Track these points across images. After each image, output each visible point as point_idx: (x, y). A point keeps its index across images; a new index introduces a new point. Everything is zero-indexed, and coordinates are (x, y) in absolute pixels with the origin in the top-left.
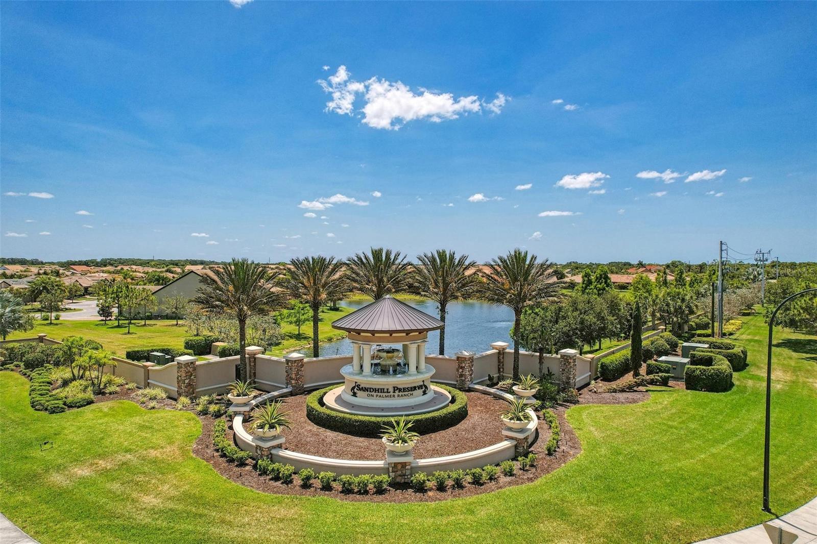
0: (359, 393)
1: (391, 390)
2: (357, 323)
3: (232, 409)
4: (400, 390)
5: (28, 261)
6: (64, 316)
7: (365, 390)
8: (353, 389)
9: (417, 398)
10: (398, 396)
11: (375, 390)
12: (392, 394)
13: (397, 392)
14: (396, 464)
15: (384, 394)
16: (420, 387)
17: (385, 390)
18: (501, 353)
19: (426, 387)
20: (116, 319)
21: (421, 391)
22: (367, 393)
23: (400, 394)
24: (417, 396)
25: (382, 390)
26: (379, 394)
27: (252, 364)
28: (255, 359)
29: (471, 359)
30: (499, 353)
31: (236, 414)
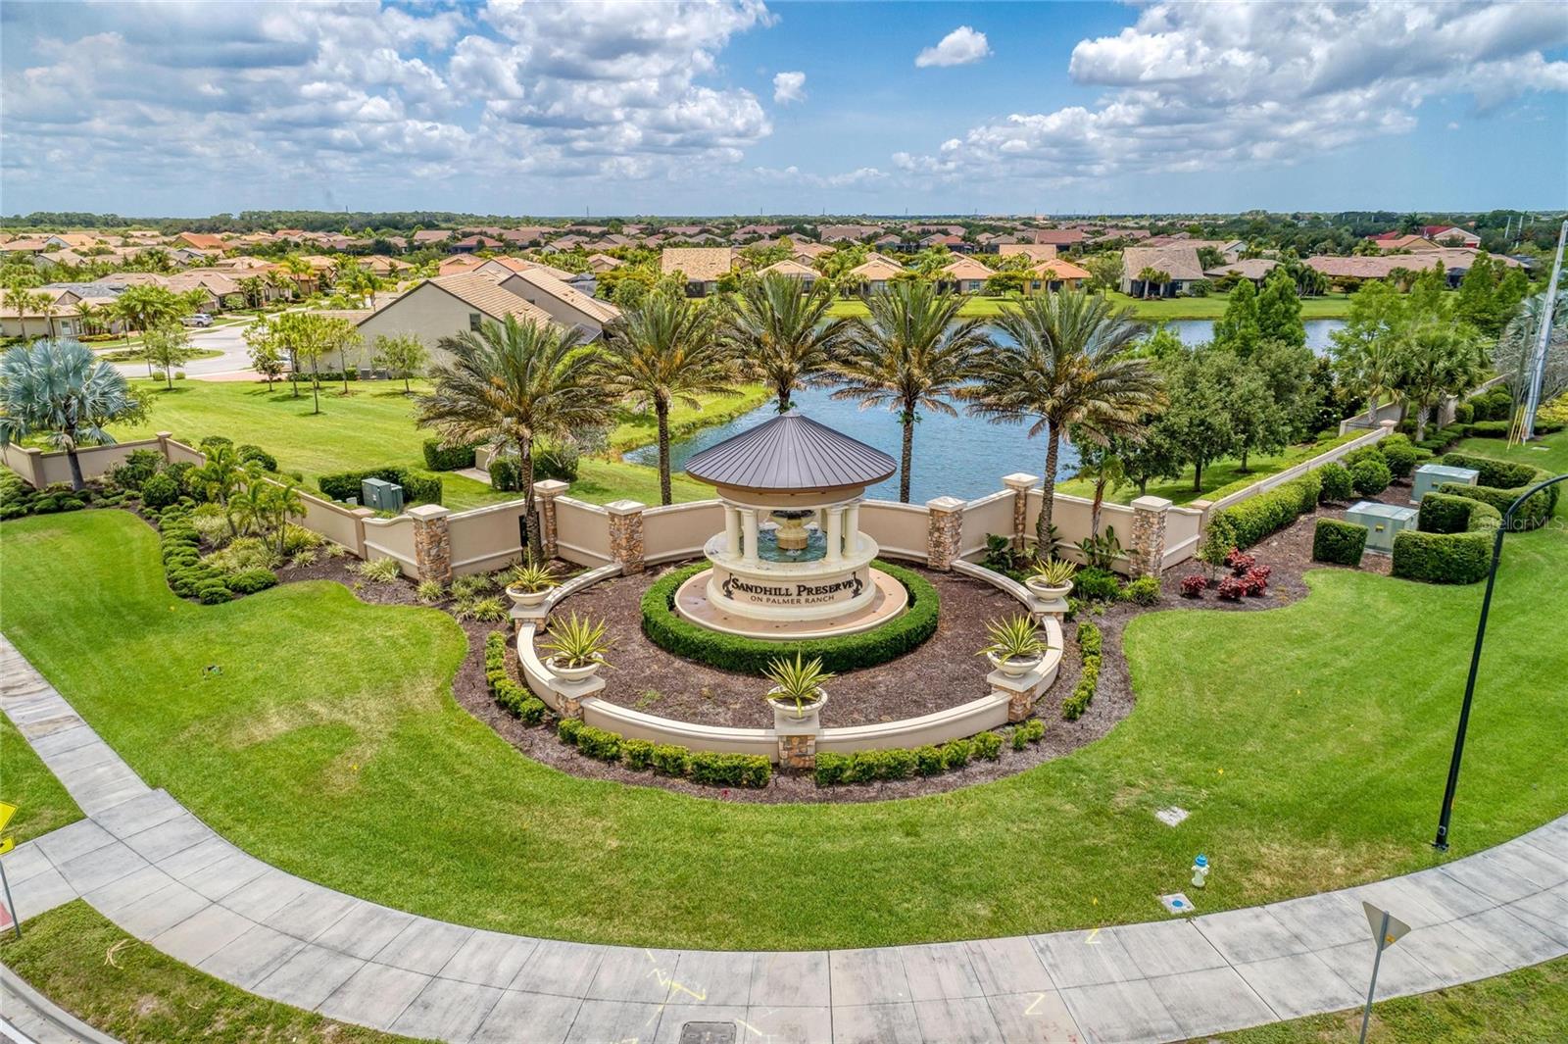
0: (736, 593)
1: (794, 590)
2: (729, 472)
3: (514, 613)
4: (809, 591)
5: (98, 219)
6: (193, 370)
7: (748, 588)
8: (726, 584)
9: (844, 603)
10: (807, 601)
11: (765, 591)
12: (795, 597)
13: (804, 594)
14: (790, 738)
15: (781, 599)
16: (849, 584)
17: (783, 592)
18: (1021, 497)
19: (859, 583)
20: (290, 379)
21: (849, 591)
22: (750, 594)
23: (811, 597)
24: (843, 600)
25: (777, 591)
26: (772, 598)
27: (549, 514)
28: (554, 504)
29: (958, 515)
30: (1017, 496)
31: (523, 621)
